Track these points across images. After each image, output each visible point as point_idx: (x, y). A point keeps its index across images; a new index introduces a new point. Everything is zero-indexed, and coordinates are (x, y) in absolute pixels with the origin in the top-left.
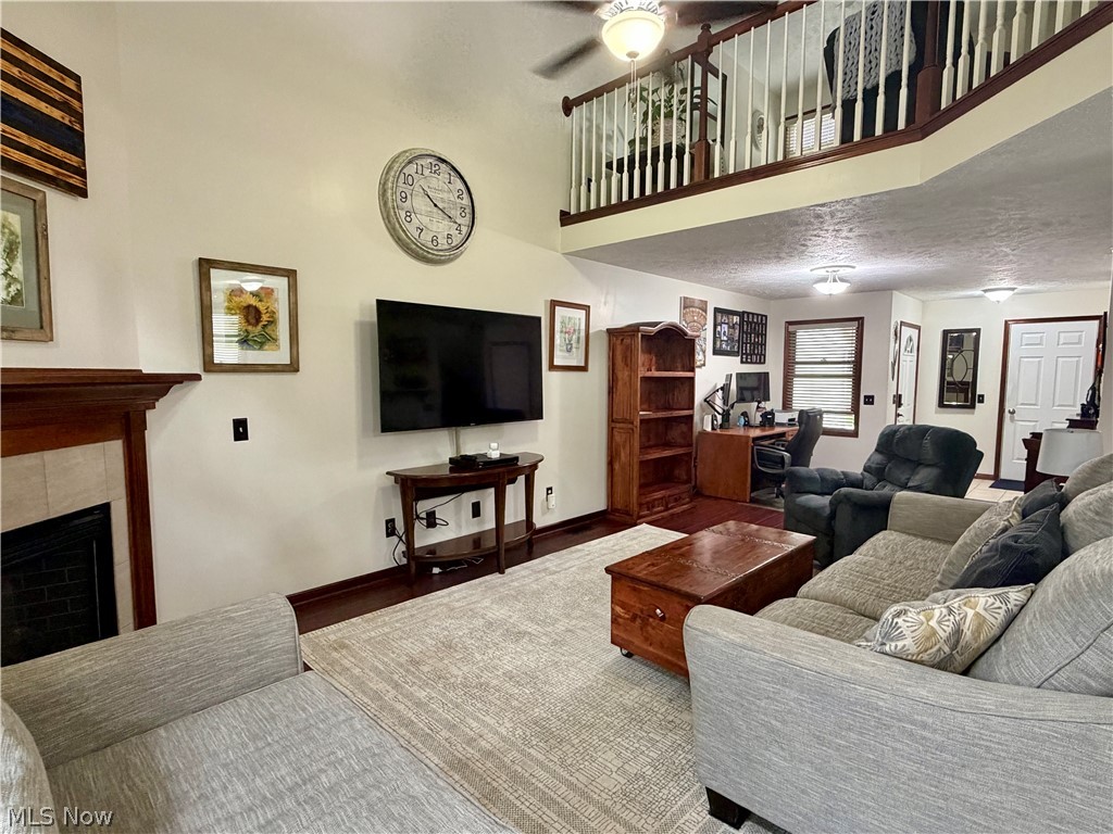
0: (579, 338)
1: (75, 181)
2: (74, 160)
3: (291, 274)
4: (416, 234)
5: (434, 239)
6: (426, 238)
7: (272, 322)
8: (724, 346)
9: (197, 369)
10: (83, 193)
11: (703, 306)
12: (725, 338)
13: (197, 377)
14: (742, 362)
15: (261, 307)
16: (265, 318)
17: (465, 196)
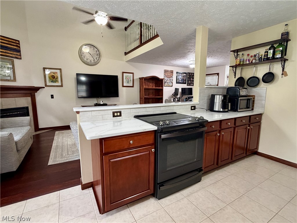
0: (131, 80)
1: (19, 57)
2: (19, 54)
3: (60, 69)
4: (86, 60)
5: (91, 61)
6: (88, 61)
7: (57, 78)
8: (180, 81)
9: (44, 86)
10: (21, 59)
11: (172, 72)
12: (180, 79)
13: (44, 88)
14: (187, 85)
15: (55, 75)
16: (56, 77)
17: (98, 52)
